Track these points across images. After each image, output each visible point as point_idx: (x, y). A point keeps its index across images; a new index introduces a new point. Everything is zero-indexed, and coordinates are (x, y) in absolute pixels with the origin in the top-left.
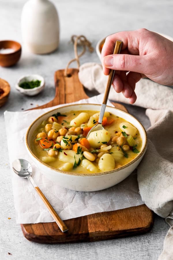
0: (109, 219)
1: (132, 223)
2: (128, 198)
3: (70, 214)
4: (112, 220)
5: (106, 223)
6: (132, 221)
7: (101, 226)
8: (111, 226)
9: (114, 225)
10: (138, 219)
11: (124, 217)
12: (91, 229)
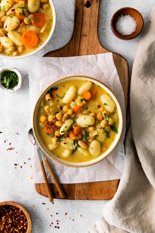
0: (89, 190)
1: (102, 196)
2: (106, 171)
3: (67, 179)
4: (90, 191)
5: (86, 193)
6: (103, 193)
7: (83, 195)
8: (89, 196)
9: (91, 195)
10: (107, 192)
11: (99, 190)
12: (76, 196)
